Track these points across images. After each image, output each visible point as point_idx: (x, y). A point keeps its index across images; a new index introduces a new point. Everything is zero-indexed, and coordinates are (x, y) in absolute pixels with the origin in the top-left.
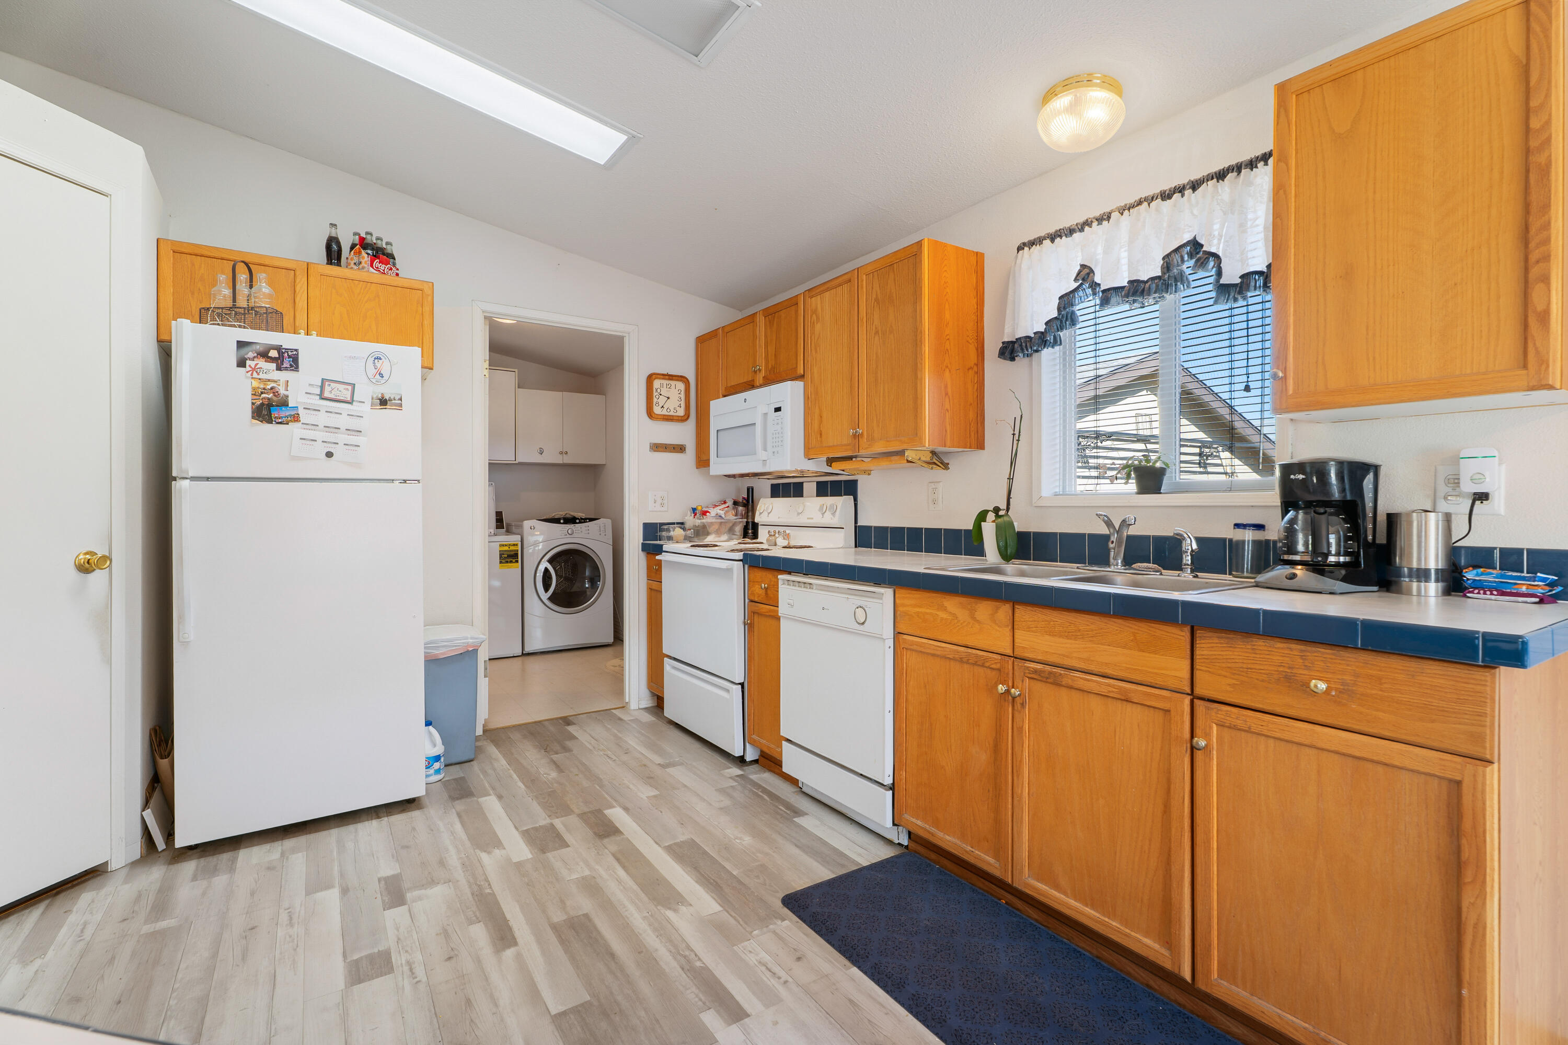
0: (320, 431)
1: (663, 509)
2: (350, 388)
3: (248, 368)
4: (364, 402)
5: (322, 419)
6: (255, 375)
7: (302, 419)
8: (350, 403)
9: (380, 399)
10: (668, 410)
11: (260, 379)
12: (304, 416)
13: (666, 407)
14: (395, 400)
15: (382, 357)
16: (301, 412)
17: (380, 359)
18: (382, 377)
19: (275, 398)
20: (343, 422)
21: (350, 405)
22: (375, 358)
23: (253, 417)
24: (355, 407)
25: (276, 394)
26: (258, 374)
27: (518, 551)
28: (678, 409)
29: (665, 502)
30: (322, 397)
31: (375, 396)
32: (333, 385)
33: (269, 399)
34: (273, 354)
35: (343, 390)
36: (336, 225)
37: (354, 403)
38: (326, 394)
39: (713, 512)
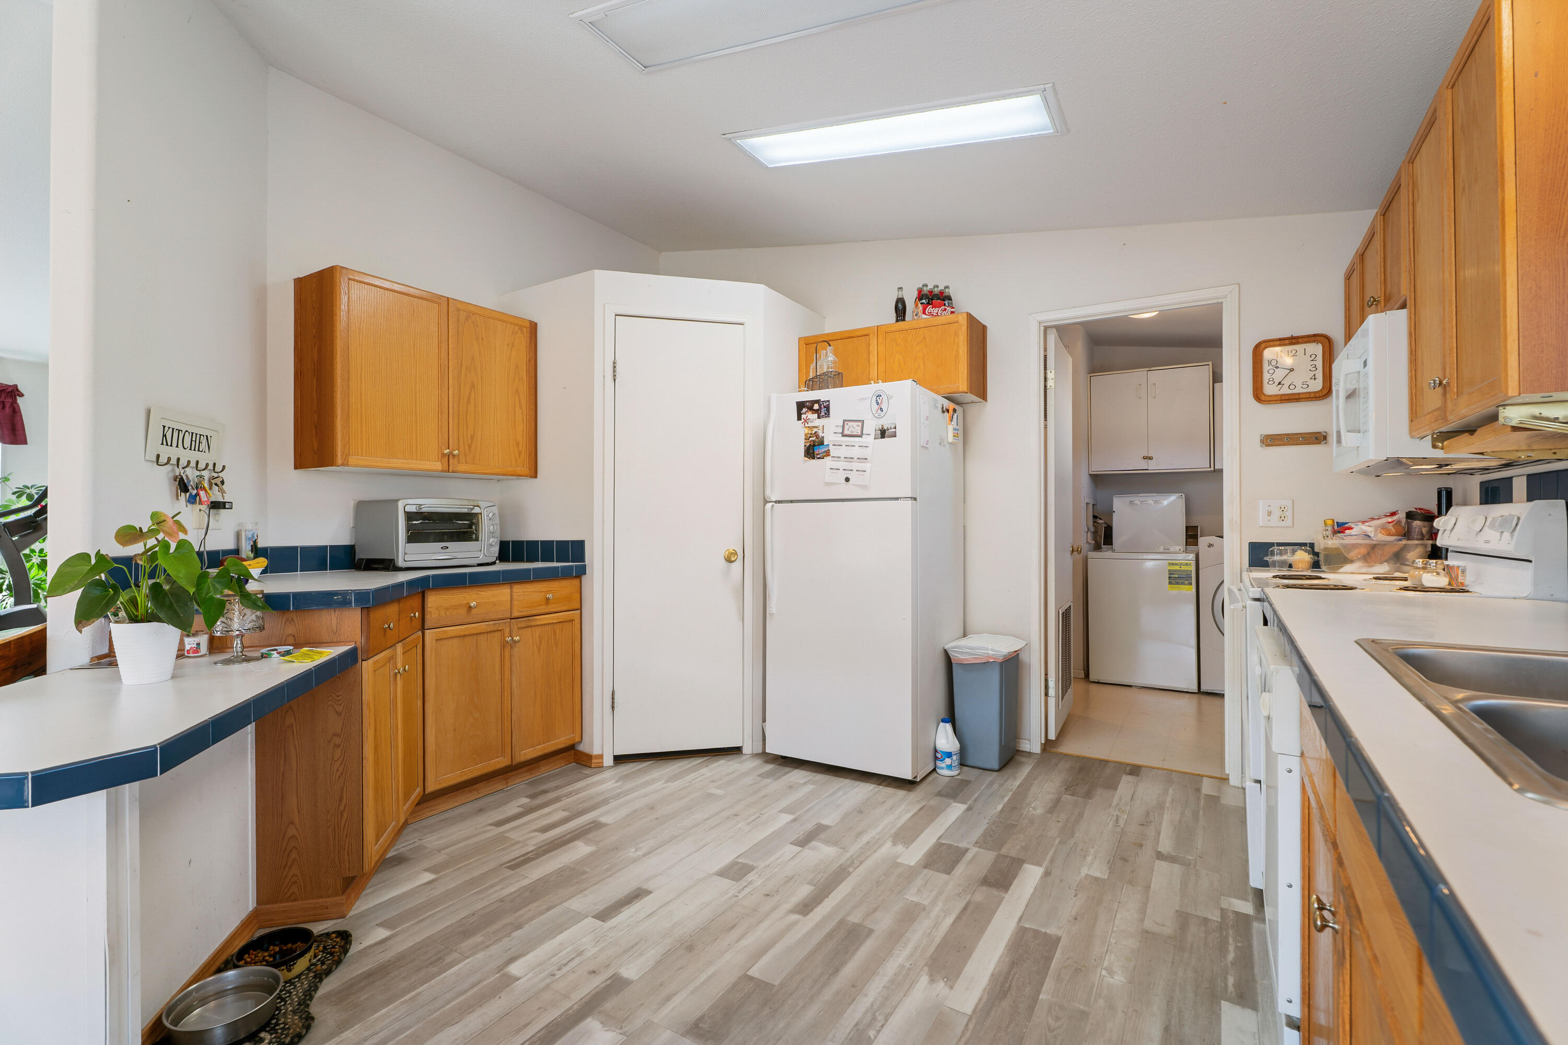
0: (842, 461)
1: (1283, 524)
2: (860, 424)
3: (803, 421)
4: (870, 434)
5: (842, 452)
6: (806, 425)
7: (832, 454)
8: (860, 436)
9: (881, 430)
10: (1292, 387)
11: (809, 427)
12: (834, 451)
13: (1286, 382)
14: (891, 429)
15: (882, 395)
16: (831, 448)
17: (881, 396)
18: (882, 411)
19: (817, 440)
20: (856, 452)
21: (860, 438)
22: (877, 396)
23: (805, 456)
24: (864, 439)
25: (817, 436)
26: (808, 424)
27: (1191, 571)
28: (1311, 382)
29: (1289, 513)
30: (844, 435)
31: (877, 428)
32: (850, 423)
33: (813, 441)
34: (816, 407)
35: (856, 427)
36: (902, 288)
37: (863, 436)
38: (846, 432)
39: (1357, 529)
